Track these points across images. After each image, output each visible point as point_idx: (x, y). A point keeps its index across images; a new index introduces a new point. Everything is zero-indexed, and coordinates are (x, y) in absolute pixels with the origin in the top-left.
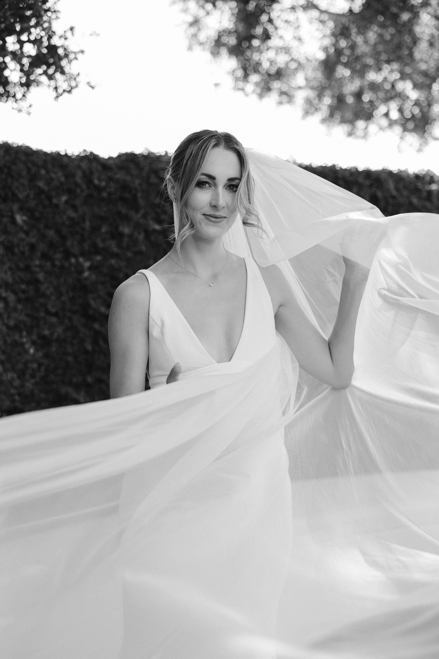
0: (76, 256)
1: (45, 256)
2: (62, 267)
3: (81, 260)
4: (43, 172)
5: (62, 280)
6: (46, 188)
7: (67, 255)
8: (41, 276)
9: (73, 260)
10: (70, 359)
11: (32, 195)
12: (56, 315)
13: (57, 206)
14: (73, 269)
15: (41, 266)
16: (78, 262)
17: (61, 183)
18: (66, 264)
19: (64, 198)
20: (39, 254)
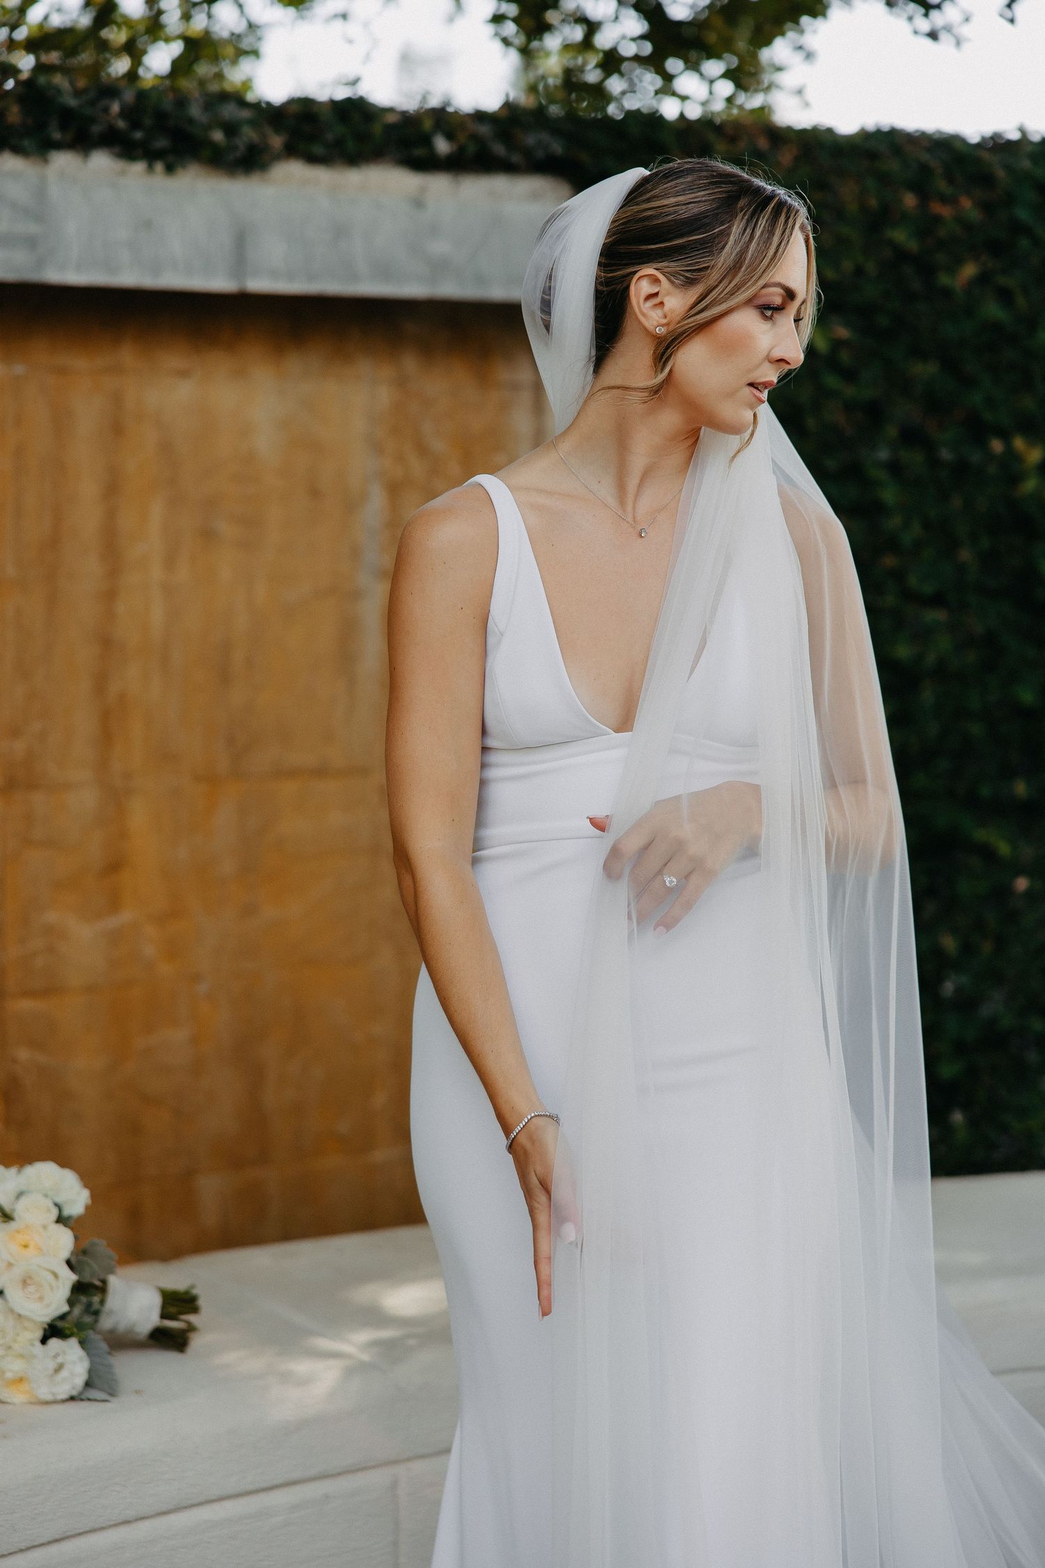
0: (1005, 435)
1: (911, 436)
2: (961, 469)
3: (1019, 443)
4: (910, 200)
5: (957, 502)
6: (913, 245)
7: (978, 430)
8: (889, 495)
9: (997, 446)
10: (976, 729)
11: (871, 267)
12: (937, 600)
13: (947, 293)
14: (992, 470)
15: (895, 468)
16: (1010, 453)
17: (968, 226)
18: (975, 457)
19: (969, 270)
20: (892, 431)
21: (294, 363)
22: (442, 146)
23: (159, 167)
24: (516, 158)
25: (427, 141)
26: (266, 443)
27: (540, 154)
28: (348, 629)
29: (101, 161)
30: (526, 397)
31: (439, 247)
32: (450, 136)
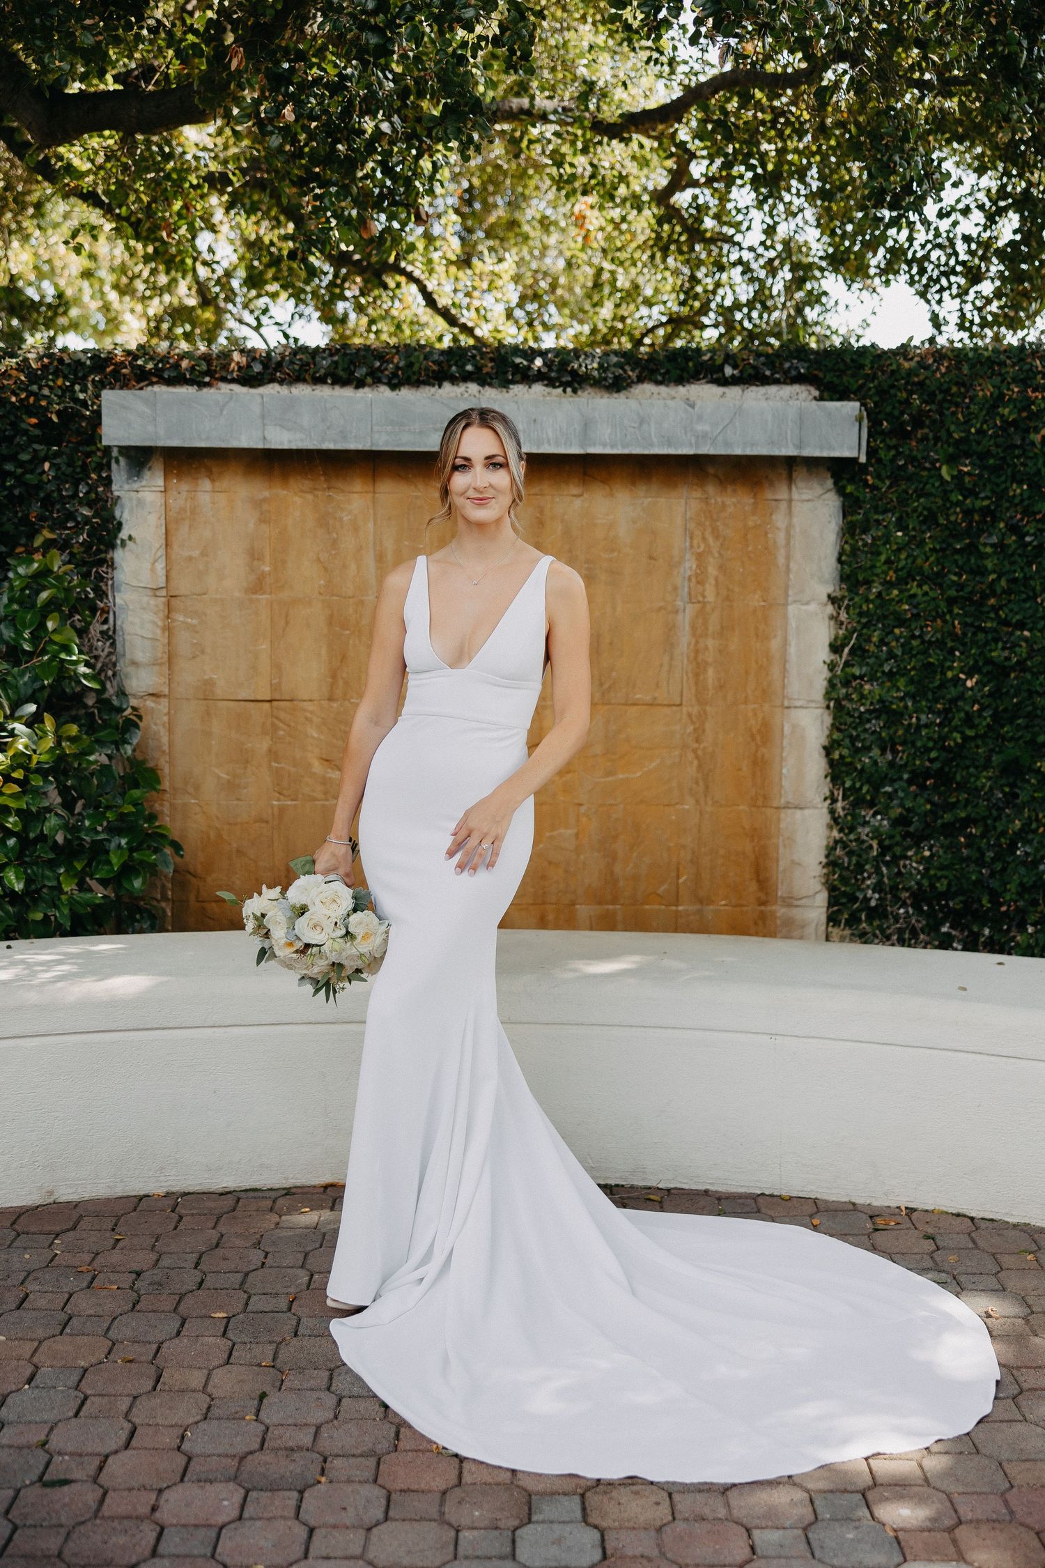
2: (1039, 548)
4: (1015, 389)
13: (1034, 444)
21: (641, 490)
22: (728, 371)
23: (569, 390)
24: (777, 376)
25: (721, 369)
26: (623, 532)
27: (794, 373)
28: (671, 629)
29: (538, 388)
30: (783, 506)
31: (701, 427)
32: (735, 367)
